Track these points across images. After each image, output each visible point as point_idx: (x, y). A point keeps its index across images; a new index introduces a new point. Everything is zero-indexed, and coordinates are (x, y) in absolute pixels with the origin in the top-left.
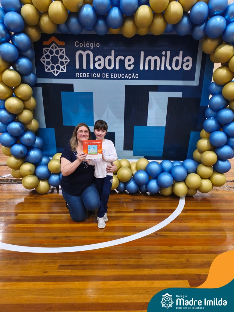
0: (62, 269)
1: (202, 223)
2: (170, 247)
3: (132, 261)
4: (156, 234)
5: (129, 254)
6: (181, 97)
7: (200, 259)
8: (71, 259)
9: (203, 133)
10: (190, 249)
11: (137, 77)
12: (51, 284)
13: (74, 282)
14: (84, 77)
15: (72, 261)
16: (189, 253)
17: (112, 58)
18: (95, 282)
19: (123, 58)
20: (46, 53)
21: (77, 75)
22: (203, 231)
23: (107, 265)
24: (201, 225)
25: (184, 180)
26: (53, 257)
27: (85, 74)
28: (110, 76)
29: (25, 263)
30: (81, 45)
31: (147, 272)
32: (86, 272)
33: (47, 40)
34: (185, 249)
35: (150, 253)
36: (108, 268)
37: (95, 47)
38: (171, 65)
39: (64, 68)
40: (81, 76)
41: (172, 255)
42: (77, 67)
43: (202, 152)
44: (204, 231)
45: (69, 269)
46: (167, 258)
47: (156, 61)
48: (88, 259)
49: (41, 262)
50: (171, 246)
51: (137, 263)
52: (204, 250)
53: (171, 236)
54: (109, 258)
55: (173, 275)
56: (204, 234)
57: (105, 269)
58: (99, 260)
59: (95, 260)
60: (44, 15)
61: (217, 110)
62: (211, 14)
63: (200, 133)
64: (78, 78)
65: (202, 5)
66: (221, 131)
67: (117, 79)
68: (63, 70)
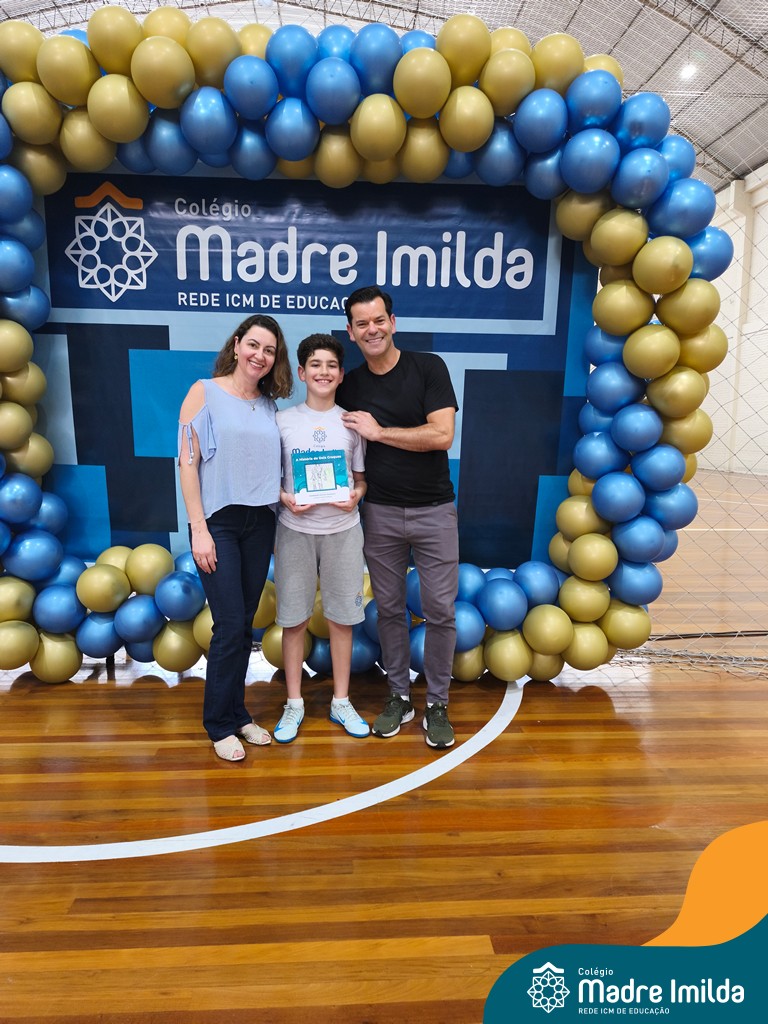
1: (564, 761)
2: (450, 835)
3: (321, 882)
4: (411, 796)
5: (314, 859)
6: (504, 367)
7: (535, 870)
8: (117, 881)
9: (576, 480)
10: (514, 841)
12: (39, 959)
13: (116, 950)
14: (202, 304)
15: (121, 888)
16: (509, 854)
17: (291, 249)
18: (185, 948)
19: (323, 250)
20: (82, 230)
21: (180, 299)
22: (562, 786)
23: (234, 895)
24: (562, 769)
25: (519, 627)
26: (62, 875)
27: (204, 297)
28: (283, 302)
30: (194, 208)
31: (361, 912)
32: (161, 918)
33: (88, 192)
34: (499, 841)
35: (382, 854)
36: (237, 903)
37: (236, 215)
38: (469, 270)
39: (140, 276)
40: (194, 302)
41: (451, 860)
42: (182, 275)
43: (571, 538)
44: (567, 786)
45: (105, 911)
46: (436, 870)
47: (423, 261)
48: (175, 879)
49: (16, 892)
50: (453, 831)
51: (335, 888)
52: (558, 842)
53: (458, 801)
54: (247, 875)
55: (445, 920)
56: (567, 796)
57: (226, 908)
58: (211, 880)
59: (199, 881)
60: (74, 116)
61: (614, 410)
62: (574, 124)
63: (567, 480)
64: (183, 308)
65: (548, 99)
66: (628, 474)
67: (307, 311)
68: (138, 284)
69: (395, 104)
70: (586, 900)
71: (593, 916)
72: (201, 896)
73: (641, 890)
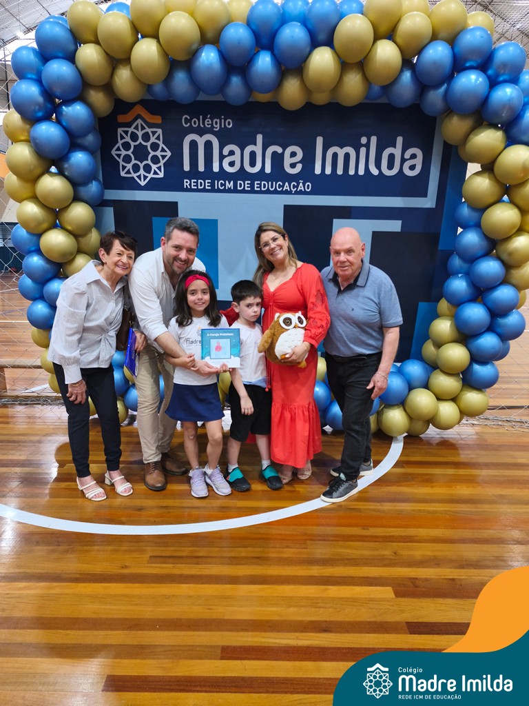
0: (155, 563)
1: (432, 487)
2: (364, 529)
3: (289, 553)
5: (284, 540)
6: (400, 231)
7: (420, 551)
8: (172, 547)
9: (443, 305)
11: (308, 188)
12: (136, 588)
13: (180, 585)
14: (199, 187)
15: (176, 550)
16: (400, 542)
17: (258, 149)
18: (216, 586)
19: (279, 150)
20: (122, 138)
21: (185, 184)
22: (431, 502)
23: (241, 557)
24: (430, 492)
25: (402, 403)
26: (139, 542)
27: (201, 183)
28: (252, 186)
29: (87, 551)
30: (195, 122)
31: (315, 571)
32: (201, 568)
33: (126, 112)
34: (393, 534)
35: (324, 538)
36: (243, 562)
37: (223, 126)
38: (378, 165)
39: (159, 168)
40: (194, 186)
41: (366, 544)
42: (187, 168)
43: (438, 345)
44: (435, 503)
45: (168, 563)
46: (357, 549)
47: (347, 156)
48: (205, 547)
49: (117, 551)
50: (365, 527)
51: (298, 556)
52: (429, 536)
53: (366, 509)
54: (246, 547)
55: (364, 577)
56: (435, 509)
57: (237, 564)
58: (225, 549)
59: (219, 549)
60: (121, 66)
61: (472, 259)
62: (458, 65)
63: (437, 305)
64: (187, 190)
65: (440, 48)
66: (480, 303)
67: (268, 192)
68: (158, 174)
69: (334, 54)
70: (448, 569)
71: (453, 579)
72: (221, 557)
73: (483, 566)
